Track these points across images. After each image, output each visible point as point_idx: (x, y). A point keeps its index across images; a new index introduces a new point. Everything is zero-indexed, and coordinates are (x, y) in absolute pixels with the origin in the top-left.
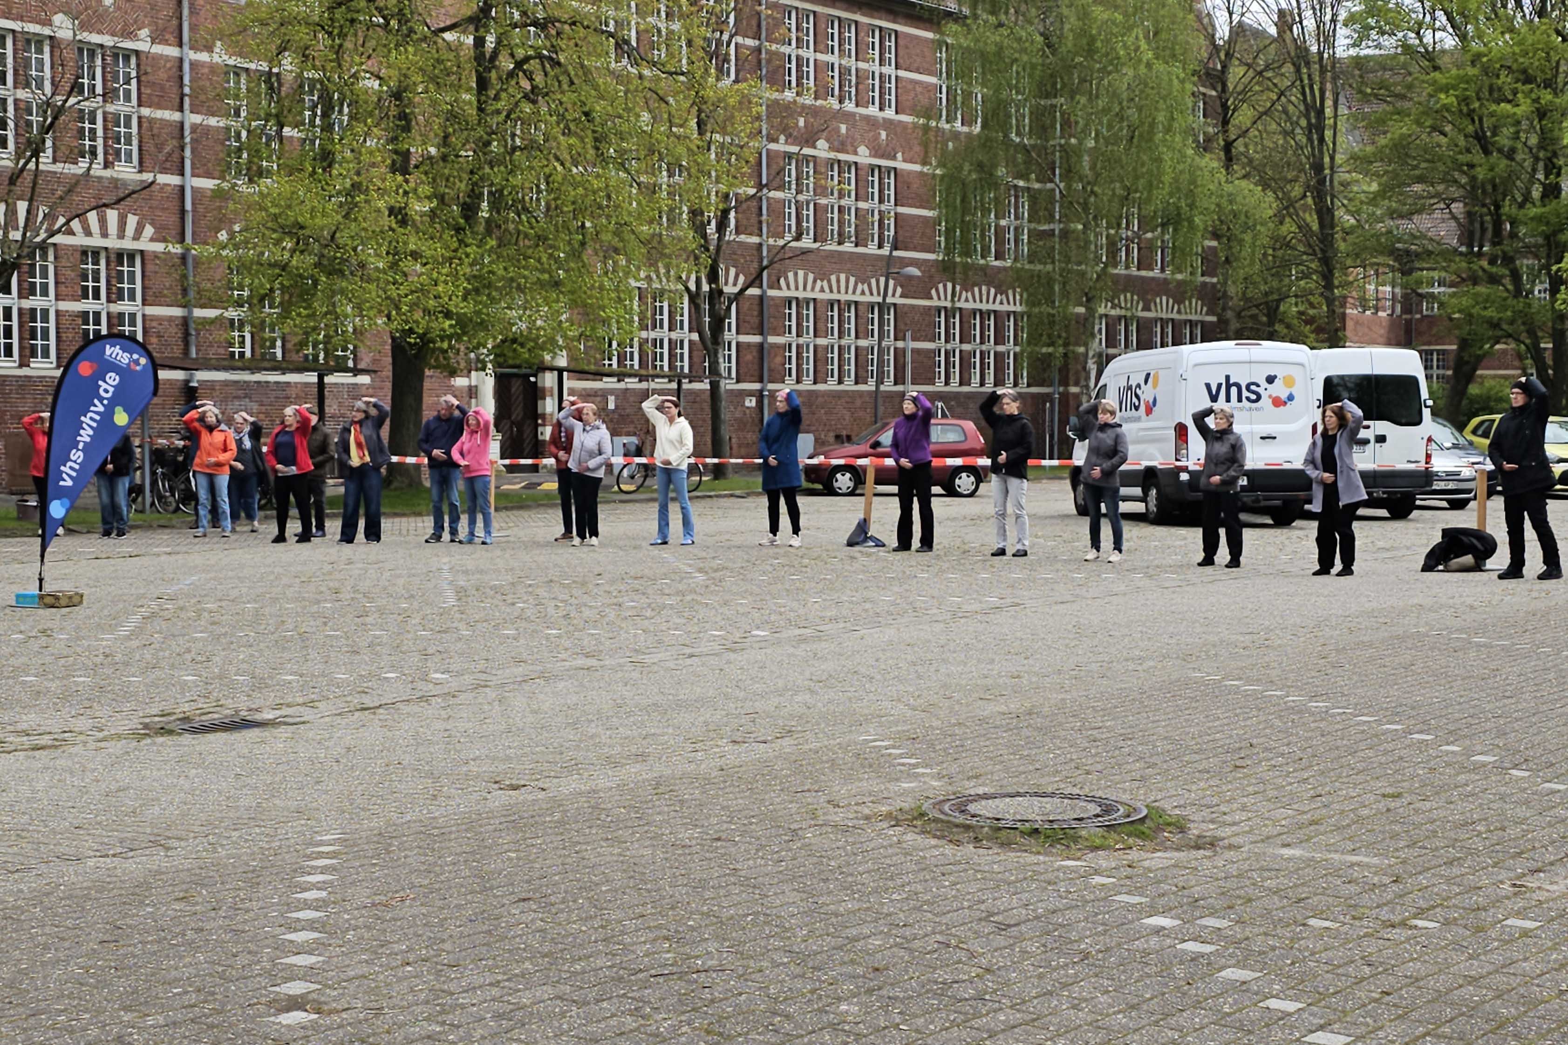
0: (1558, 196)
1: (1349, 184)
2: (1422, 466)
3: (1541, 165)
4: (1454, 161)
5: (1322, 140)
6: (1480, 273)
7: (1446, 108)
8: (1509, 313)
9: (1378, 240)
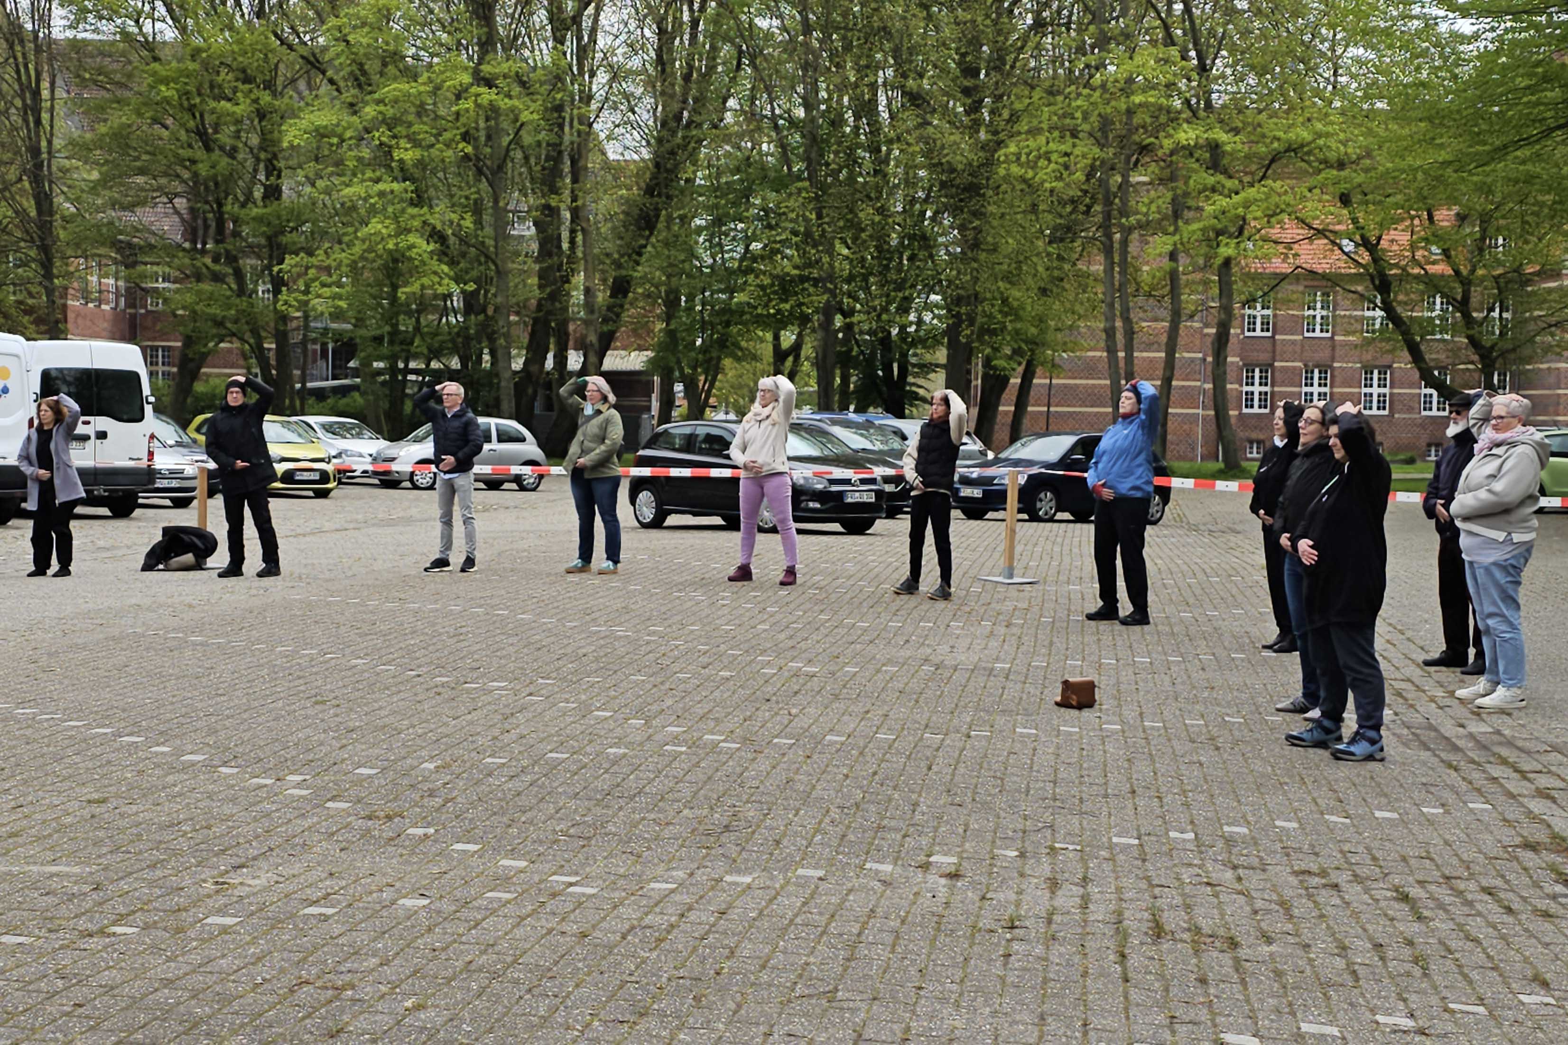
0: (279, 198)
1: (68, 170)
2: (144, 464)
3: (262, 166)
4: (176, 156)
5: (38, 122)
6: (204, 270)
7: (167, 100)
8: (233, 312)
9: (99, 231)
